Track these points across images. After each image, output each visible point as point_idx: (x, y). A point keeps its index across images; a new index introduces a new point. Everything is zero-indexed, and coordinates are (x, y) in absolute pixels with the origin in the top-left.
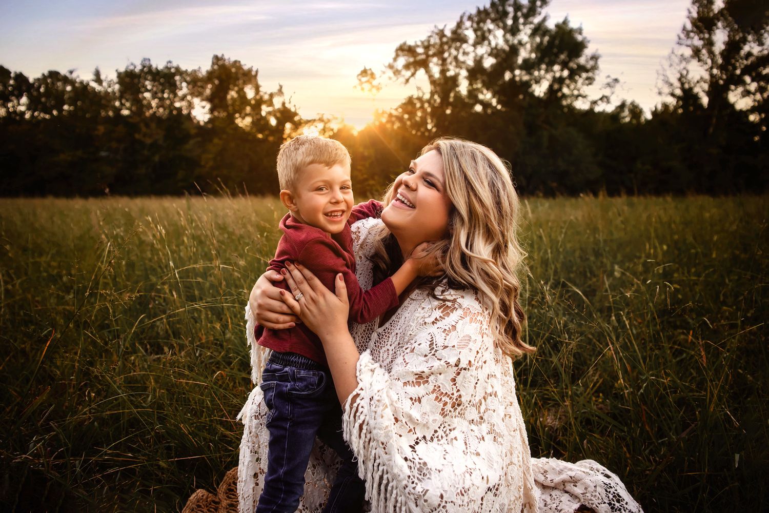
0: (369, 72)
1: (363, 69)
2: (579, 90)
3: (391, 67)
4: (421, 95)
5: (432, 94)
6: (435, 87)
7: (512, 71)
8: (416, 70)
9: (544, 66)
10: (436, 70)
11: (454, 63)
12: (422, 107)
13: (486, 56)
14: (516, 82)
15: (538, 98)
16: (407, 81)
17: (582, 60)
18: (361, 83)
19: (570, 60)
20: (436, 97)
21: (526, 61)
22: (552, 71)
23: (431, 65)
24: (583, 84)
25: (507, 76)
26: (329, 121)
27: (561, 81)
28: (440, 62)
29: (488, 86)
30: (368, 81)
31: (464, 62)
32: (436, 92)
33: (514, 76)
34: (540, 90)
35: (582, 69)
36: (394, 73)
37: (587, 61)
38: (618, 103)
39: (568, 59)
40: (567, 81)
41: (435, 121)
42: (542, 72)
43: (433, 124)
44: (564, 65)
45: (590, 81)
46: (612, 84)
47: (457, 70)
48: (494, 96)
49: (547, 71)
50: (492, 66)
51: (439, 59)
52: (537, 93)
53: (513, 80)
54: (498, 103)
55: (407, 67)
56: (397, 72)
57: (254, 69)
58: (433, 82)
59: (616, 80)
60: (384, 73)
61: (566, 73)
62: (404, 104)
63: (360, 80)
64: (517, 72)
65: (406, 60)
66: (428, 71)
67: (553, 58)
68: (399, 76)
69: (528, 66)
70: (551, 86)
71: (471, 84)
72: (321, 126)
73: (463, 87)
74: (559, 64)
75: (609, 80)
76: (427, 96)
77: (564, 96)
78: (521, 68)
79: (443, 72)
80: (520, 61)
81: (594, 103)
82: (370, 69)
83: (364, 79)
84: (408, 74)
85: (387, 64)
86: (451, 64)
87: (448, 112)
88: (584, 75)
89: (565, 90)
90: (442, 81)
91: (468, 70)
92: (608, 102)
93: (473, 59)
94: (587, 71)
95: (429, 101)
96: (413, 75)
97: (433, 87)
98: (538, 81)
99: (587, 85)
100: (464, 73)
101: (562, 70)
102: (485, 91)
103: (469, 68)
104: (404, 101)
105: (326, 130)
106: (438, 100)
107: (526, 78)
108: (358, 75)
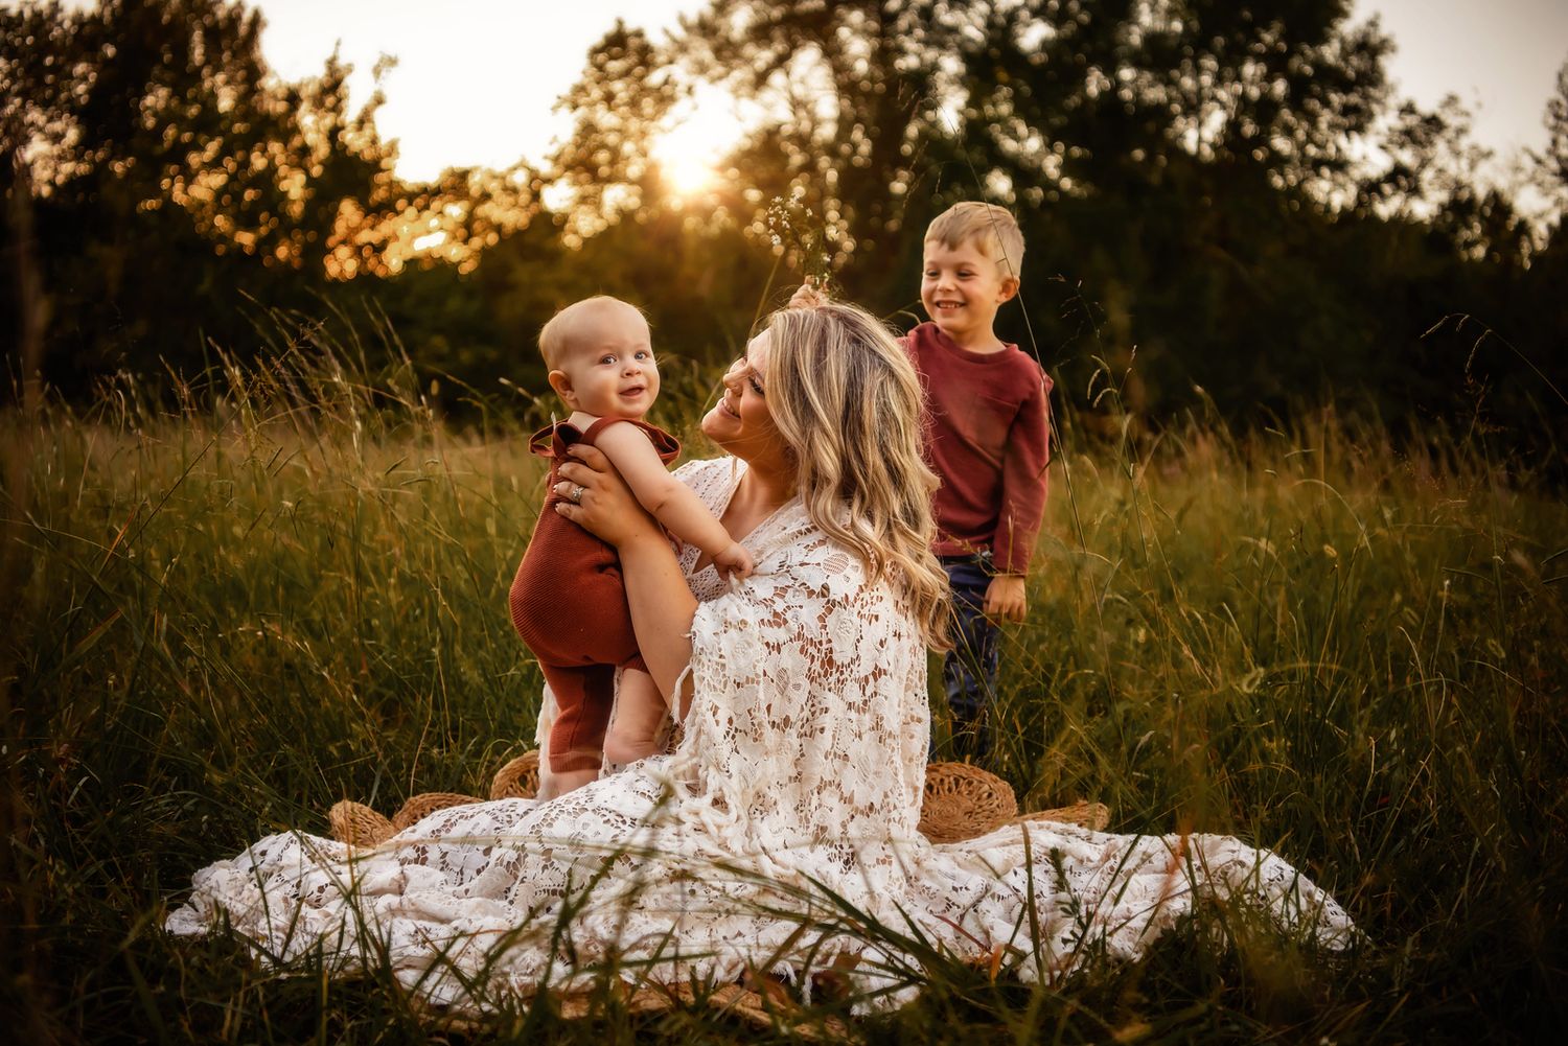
0: (633, 42)
1: (610, 27)
2: (1321, 146)
3: (705, 29)
4: (805, 126)
5: (844, 125)
6: (854, 104)
7: (1110, 69)
8: (793, 46)
9: (1210, 63)
10: (858, 49)
11: (920, 33)
12: (810, 167)
13: (1025, 14)
14: (1121, 103)
15: (1195, 160)
16: (761, 80)
17: (1330, 52)
18: (602, 75)
19: (1291, 53)
20: (857, 134)
21: (1153, 39)
22: (1238, 78)
23: (844, 33)
24: (1333, 127)
25: (1095, 83)
26: (486, 197)
27: (1263, 110)
28: (874, 25)
29: (1032, 112)
30: (627, 73)
31: (953, 30)
32: (858, 120)
33: (1118, 84)
34: (1201, 134)
35: (1331, 77)
36: (718, 52)
37: (1345, 54)
38: (1443, 196)
39: (1283, 46)
40: (1286, 115)
41: (851, 211)
42: (1207, 80)
43: (845, 224)
44: (1276, 64)
45: (1356, 120)
46: (1420, 134)
47: (930, 55)
48: (1050, 147)
49: (1219, 80)
50: (1045, 45)
51: (868, 16)
52: (1190, 143)
53: (1111, 97)
54: (1067, 167)
55: (761, 33)
56: (726, 51)
57: (247, 16)
58: (847, 87)
59: (1434, 124)
60: (683, 48)
61: (1280, 87)
62: (749, 154)
63: (600, 68)
64: (1127, 74)
65: (756, 11)
66: (833, 53)
67: (1240, 36)
68: (735, 62)
69: (1159, 56)
70: (1233, 126)
71: (974, 102)
72: (456, 211)
73: (950, 113)
74: (1258, 58)
75: (1411, 121)
76: (827, 132)
77: (1278, 161)
78: (1137, 61)
79: (884, 56)
80: (1136, 38)
81: (1371, 188)
82: (639, 34)
83: (615, 66)
84: (764, 56)
85: (693, 18)
86: (909, 32)
87: (898, 187)
88: (1336, 99)
89: (1281, 144)
90: (880, 87)
91: (967, 57)
92: (1415, 191)
93: (981, 22)
94: (1346, 86)
95: (831, 150)
96: (781, 61)
97: (846, 103)
98: (1193, 107)
99: (1347, 131)
100: (951, 65)
101: (1269, 78)
102: (1022, 129)
103: (972, 48)
104: (747, 144)
105: (477, 226)
106: (865, 147)
107: (1156, 94)
108: (595, 51)
